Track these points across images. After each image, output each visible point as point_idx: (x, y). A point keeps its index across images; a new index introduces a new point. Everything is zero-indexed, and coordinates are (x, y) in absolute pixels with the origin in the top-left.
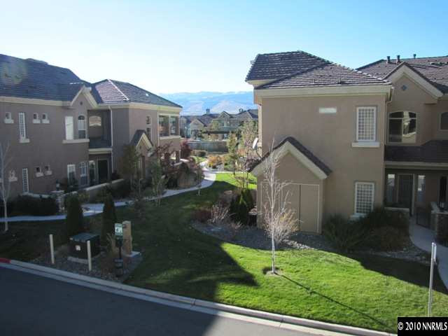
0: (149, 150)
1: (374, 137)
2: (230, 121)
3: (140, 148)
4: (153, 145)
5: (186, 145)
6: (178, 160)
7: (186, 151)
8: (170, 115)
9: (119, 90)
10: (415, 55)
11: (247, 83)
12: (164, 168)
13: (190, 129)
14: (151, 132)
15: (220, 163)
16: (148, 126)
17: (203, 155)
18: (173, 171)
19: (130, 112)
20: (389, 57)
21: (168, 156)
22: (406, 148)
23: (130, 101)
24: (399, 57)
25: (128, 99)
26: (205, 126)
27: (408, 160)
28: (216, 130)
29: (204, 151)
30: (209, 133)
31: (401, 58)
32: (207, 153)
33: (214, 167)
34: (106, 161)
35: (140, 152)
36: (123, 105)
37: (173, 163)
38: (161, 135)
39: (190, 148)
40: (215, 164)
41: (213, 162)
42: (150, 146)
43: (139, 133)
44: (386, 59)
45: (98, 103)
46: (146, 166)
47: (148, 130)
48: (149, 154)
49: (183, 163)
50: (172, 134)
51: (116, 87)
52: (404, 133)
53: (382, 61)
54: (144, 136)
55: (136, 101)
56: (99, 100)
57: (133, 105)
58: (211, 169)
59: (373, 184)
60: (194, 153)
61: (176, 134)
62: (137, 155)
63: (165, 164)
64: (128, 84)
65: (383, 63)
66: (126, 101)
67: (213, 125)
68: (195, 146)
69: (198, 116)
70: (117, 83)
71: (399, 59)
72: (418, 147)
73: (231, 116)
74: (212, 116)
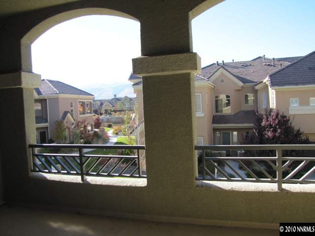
0: (73, 124)
1: (201, 111)
2: (130, 102)
3: (67, 122)
4: (75, 120)
5: (98, 120)
6: (92, 130)
7: (98, 124)
8: (86, 101)
9: (52, 86)
10: (233, 60)
11: (129, 81)
12: (83, 135)
13: (103, 109)
14: (74, 112)
15: (120, 131)
16: (72, 108)
17: (110, 126)
18: (89, 137)
19: (60, 100)
20: (217, 62)
21: (85, 127)
22: (225, 116)
23: (59, 93)
24: (223, 61)
25: (58, 92)
26: (114, 106)
27: (225, 123)
28: (120, 109)
29: (111, 123)
30: (115, 111)
31: (224, 62)
32: (113, 124)
33: (117, 134)
34: (45, 132)
35: (66, 126)
36: (55, 96)
37: (89, 132)
38: (81, 114)
39: (100, 121)
40: (117, 132)
41: (116, 130)
42: (73, 121)
43: (66, 113)
44: (216, 63)
45: (39, 95)
46: (71, 134)
47: (72, 111)
48: (73, 127)
49: (95, 132)
50: (87, 113)
51: (50, 84)
52: (224, 107)
53: (214, 64)
54: (69, 115)
55: (63, 93)
56: (39, 93)
57: (62, 96)
58: (115, 135)
59: (202, 138)
60: (104, 125)
61: (90, 113)
62: (65, 127)
63: (84, 132)
64: (58, 82)
65: (214, 65)
66: (57, 93)
67: (118, 106)
68: (105, 120)
69: (108, 100)
70: (51, 81)
71: (223, 63)
72: (231, 115)
73: (131, 99)
74: (118, 100)
